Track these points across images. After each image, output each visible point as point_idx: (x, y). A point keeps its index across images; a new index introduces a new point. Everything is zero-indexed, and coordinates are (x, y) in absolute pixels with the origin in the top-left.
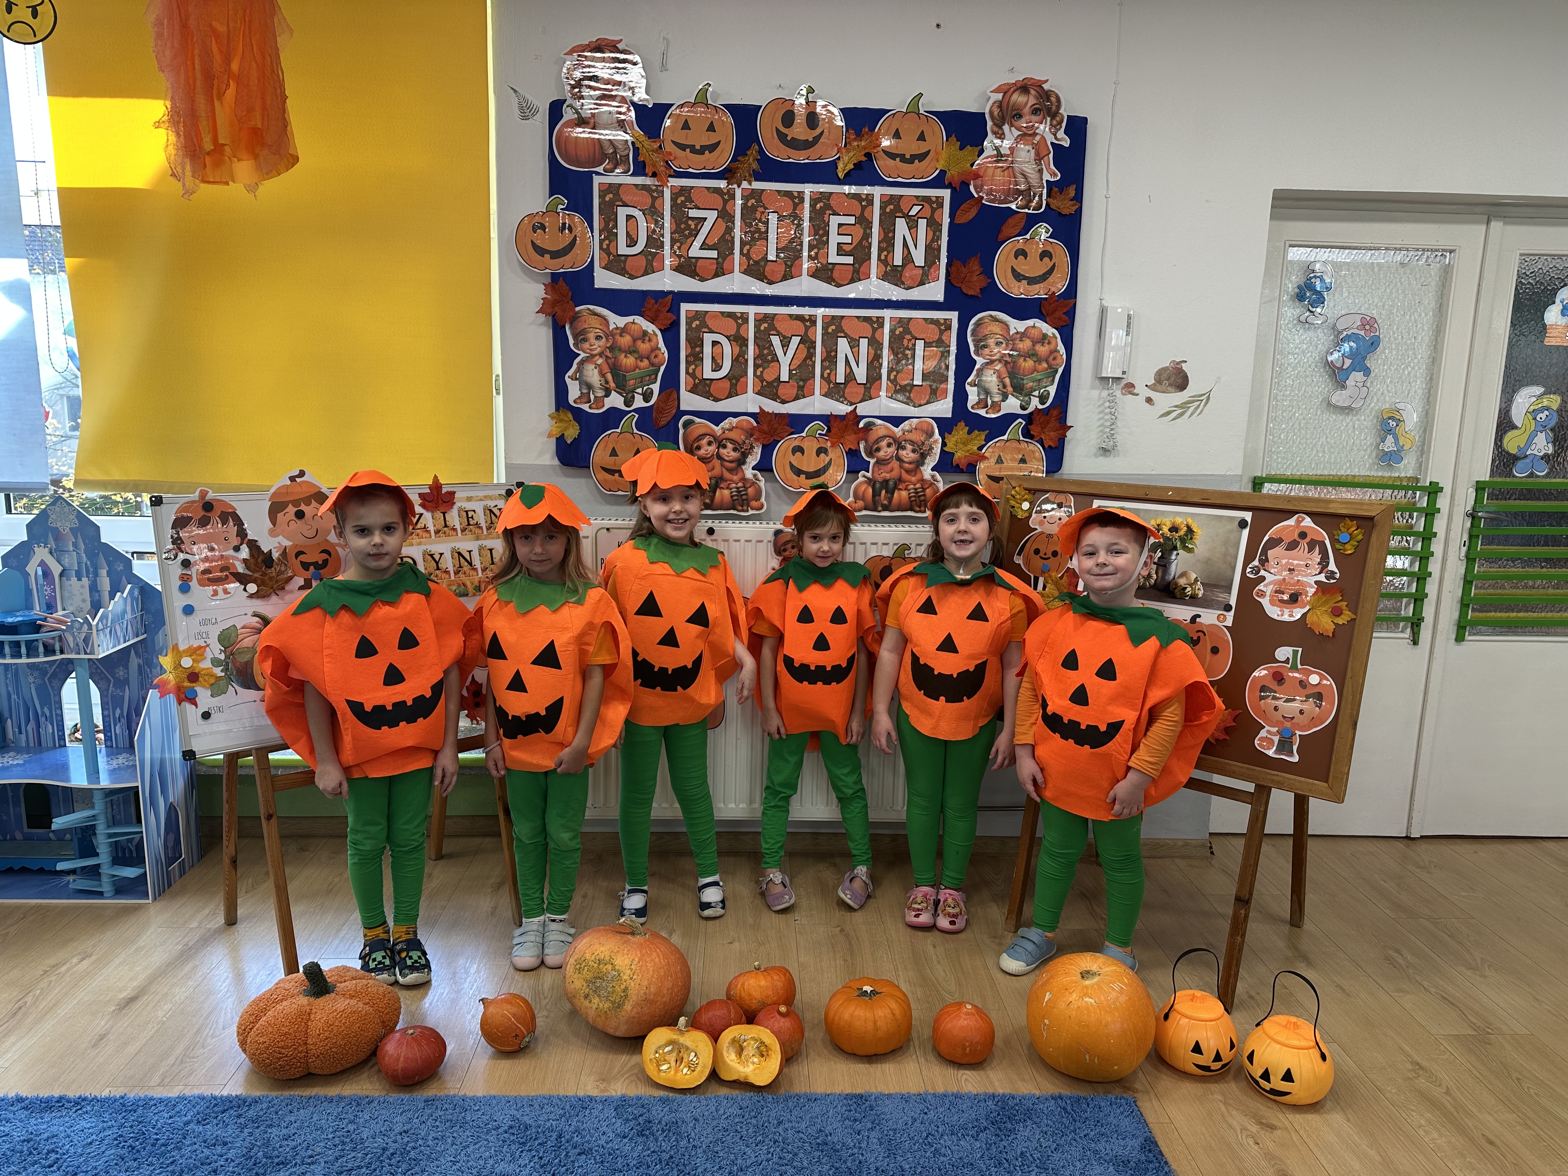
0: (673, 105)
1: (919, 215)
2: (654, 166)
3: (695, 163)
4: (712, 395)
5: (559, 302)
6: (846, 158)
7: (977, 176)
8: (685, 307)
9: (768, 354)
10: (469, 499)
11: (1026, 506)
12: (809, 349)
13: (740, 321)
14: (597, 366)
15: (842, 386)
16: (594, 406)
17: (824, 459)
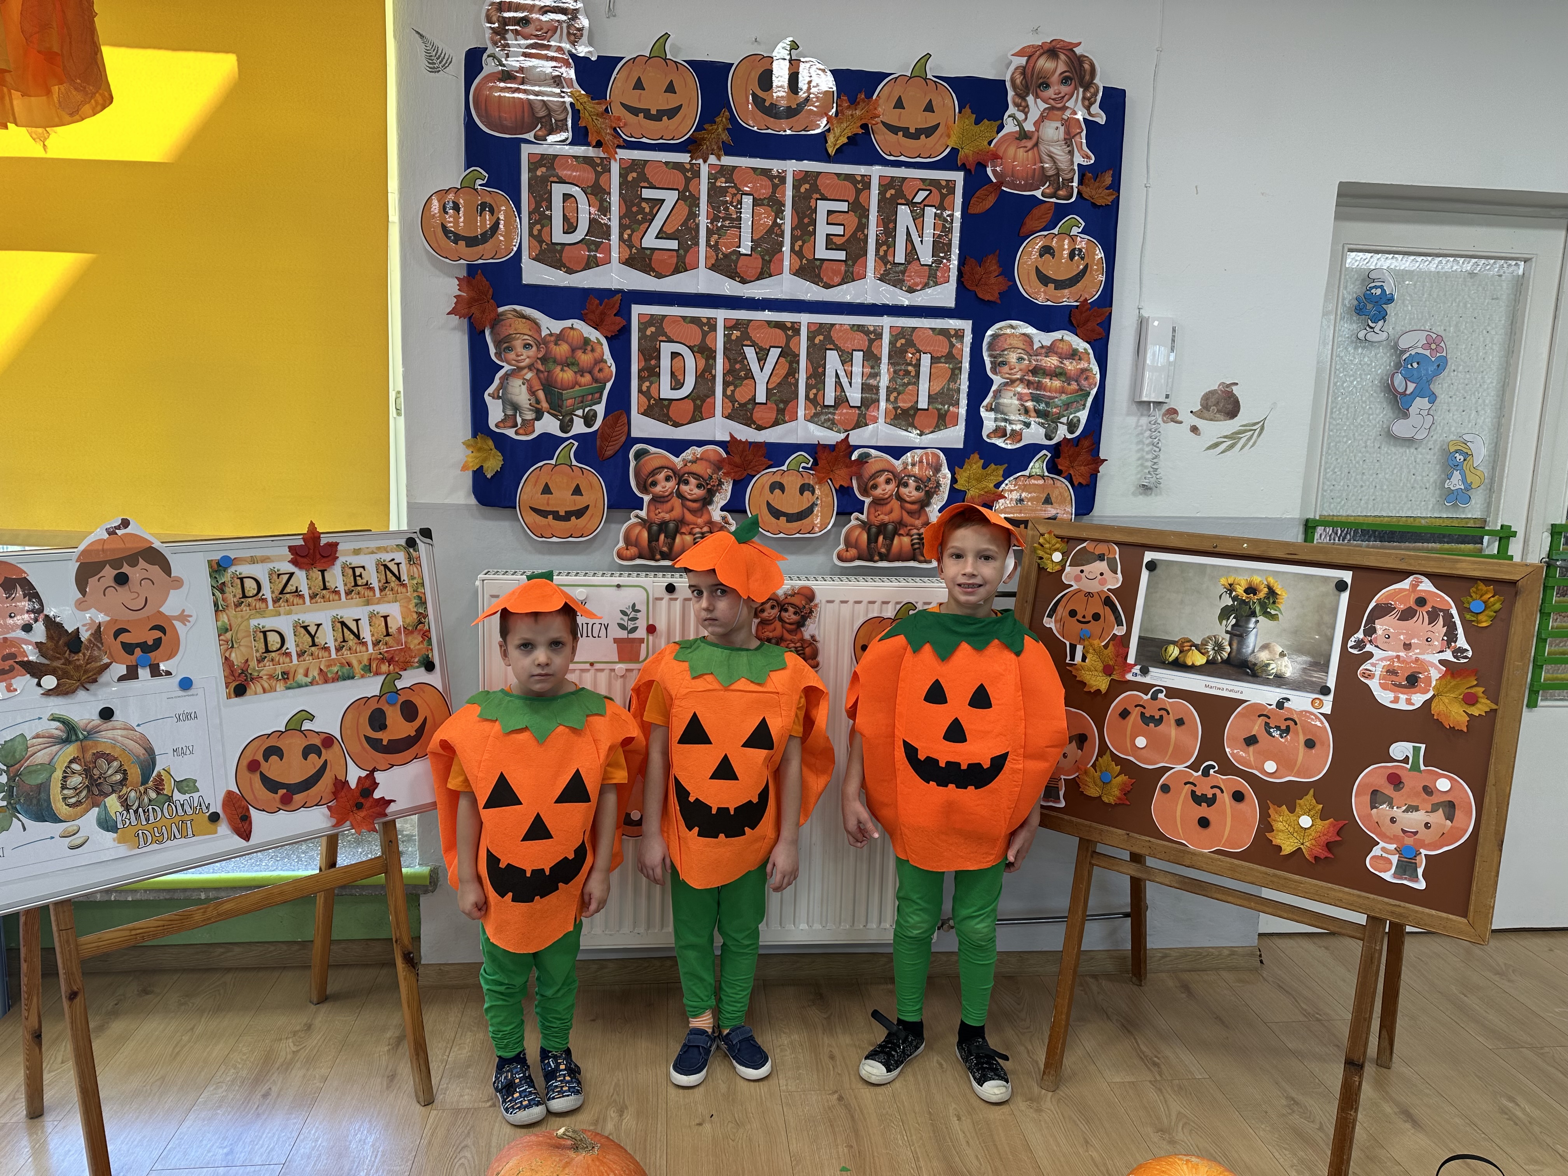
0: (623, 58)
1: (926, 203)
2: (598, 133)
3: (651, 132)
4: (670, 419)
5: (476, 301)
6: (837, 131)
7: (995, 157)
8: (637, 310)
9: (741, 370)
10: (357, 552)
11: (1057, 557)
12: (791, 363)
13: (706, 328)
14: (526, 382)
15: (831, 410)
16: (521, 431)
17: (807, 498)
